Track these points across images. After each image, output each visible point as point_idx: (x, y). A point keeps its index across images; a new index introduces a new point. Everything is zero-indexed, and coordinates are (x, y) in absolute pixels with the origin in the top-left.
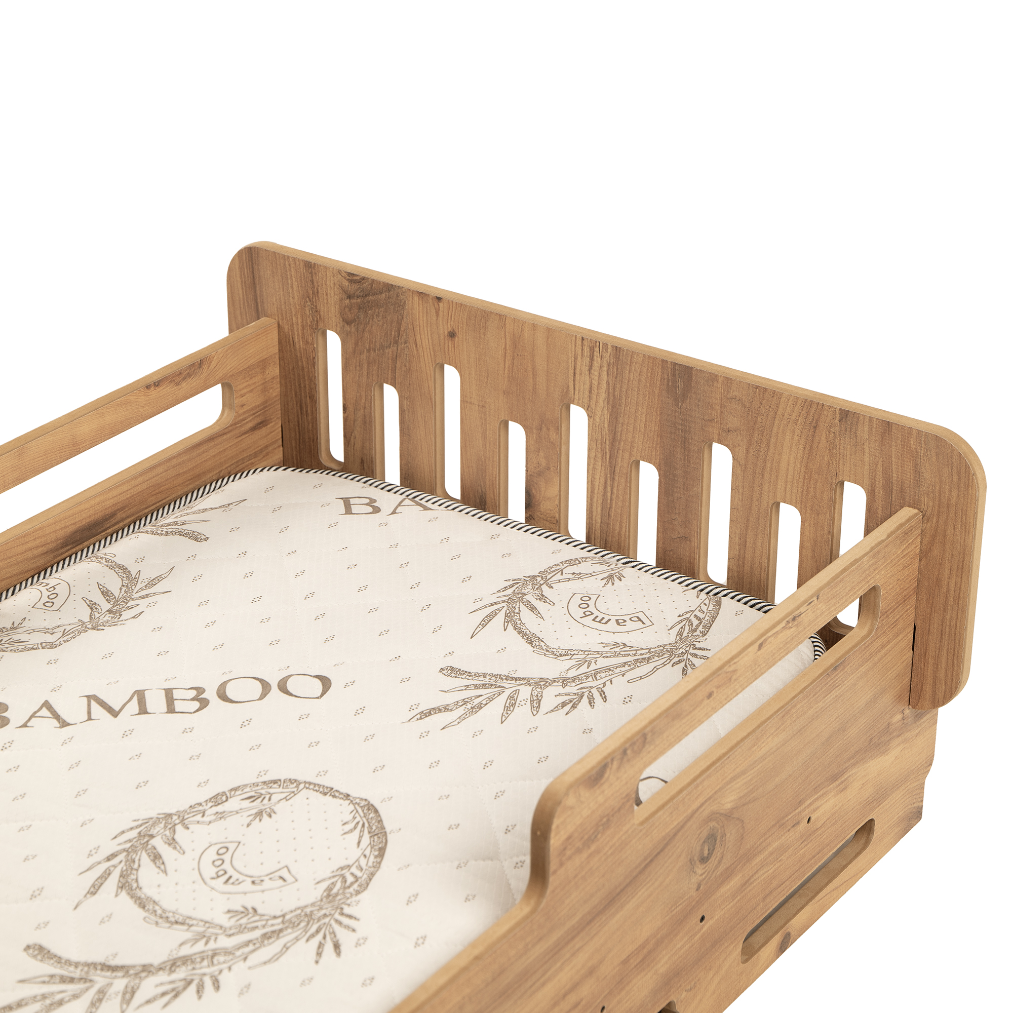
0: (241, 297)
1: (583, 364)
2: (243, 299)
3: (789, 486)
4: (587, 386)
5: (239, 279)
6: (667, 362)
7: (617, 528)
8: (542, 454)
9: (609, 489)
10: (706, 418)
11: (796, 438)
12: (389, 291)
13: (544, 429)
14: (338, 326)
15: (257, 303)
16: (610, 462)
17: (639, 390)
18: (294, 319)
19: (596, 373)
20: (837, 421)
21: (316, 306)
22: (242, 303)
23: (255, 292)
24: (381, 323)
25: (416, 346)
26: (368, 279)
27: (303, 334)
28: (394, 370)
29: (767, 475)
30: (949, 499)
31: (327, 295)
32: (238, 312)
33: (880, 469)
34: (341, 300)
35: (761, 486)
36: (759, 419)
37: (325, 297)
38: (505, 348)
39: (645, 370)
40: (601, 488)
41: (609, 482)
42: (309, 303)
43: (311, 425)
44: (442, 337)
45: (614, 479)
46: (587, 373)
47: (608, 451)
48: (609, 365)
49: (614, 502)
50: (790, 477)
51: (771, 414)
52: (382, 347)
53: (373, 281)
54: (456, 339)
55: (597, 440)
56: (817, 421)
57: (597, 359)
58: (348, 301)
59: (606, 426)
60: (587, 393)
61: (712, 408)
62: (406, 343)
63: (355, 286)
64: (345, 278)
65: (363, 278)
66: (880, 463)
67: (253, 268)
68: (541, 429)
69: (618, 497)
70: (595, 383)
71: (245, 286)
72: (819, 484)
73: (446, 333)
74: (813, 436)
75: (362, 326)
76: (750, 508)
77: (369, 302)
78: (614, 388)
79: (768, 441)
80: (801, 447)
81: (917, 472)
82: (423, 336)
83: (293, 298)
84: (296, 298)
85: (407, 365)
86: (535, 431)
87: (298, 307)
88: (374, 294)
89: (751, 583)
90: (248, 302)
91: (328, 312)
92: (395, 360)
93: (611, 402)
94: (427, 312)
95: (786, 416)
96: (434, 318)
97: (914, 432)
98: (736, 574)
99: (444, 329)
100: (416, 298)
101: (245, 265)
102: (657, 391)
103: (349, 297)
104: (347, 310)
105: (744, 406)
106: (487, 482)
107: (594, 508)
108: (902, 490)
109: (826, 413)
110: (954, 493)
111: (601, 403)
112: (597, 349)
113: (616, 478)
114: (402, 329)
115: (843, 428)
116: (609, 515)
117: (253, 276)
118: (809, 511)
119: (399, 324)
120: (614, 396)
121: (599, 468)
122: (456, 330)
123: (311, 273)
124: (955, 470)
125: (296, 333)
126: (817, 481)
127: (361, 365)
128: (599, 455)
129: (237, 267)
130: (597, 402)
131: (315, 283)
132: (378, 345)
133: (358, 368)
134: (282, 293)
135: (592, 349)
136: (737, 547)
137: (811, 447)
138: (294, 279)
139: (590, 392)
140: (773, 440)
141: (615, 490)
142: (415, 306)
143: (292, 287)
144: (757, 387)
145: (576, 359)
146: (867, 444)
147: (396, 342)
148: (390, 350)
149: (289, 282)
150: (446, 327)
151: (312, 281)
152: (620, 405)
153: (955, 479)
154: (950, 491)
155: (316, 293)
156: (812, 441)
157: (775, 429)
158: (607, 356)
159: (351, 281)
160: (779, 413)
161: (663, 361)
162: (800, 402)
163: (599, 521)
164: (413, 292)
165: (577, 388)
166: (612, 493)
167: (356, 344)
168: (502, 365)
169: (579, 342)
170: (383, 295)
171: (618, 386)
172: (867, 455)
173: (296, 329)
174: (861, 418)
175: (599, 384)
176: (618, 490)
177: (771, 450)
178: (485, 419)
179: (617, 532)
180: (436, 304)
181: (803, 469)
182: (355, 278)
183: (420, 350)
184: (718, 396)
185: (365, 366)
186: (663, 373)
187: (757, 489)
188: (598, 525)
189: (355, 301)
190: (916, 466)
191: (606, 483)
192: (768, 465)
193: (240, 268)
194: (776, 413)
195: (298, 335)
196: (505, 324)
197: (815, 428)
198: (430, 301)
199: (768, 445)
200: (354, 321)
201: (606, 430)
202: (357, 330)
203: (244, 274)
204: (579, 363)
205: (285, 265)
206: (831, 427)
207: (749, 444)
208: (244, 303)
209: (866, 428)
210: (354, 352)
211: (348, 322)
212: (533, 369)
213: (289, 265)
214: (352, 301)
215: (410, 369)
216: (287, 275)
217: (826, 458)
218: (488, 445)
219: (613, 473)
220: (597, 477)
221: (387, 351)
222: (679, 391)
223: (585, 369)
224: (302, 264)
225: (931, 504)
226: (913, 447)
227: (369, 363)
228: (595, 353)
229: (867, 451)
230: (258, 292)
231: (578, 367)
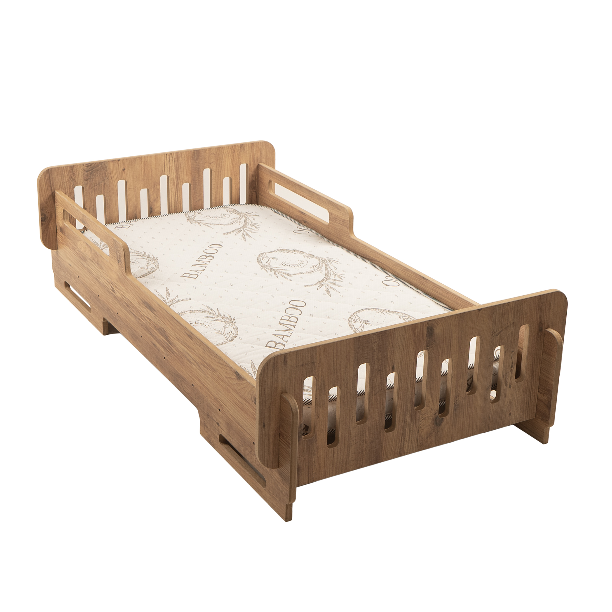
0: (45, 187)
1: (167, 162)
2: (46, 188)
3: (228, 171)
4: (168, 168)
5: (44, 182)
6: (192, 151)
7: (180, 206)
8: (155, 194)
9: (176, 195)
10: (204, 162)
11: (229, 157)
12: (101, 164)
13: (155, 186)
14: (83, 183)
15: (51, 187)
16: (177, 187)
17: (184, 162)
18: (66, 187)
19: (171, 163)
20: (240, 148)
21: (74, 180)
22: (45, 190)
23: (51, 183)
24: (99, 176)
25: (111, 178)
26: (93, 163)
27: (70, 191)
28: (104, 189)
29: (222, 171)
30: (269, 157)
31: (78, 174)
32: (44, 193)
33: (251, 156)
34: (84, 174)
35: (220, 175)
36: (219, 156)
37: (78, 175)
38: (142, 167)
39: (186, 156)
40: (174, 196)
41: (176, 194)
42: (72, 180)
43: (73, 220)
44: (120, 172)
45: (178, 192)
46: (168, 164)
47: (176, 184)
48: (175, 159)
49: (178, 199)
50: (228, 169)
51: (222, 154)
52: (99, 183)
53: (95, 163)
54: (125, 170)
55: (172, 182)
56: (235, 150)
57: (171, 158)
58: (86, 173)
59: (175, 177)
60: (168, 170)
61: (206, 159)
62: (108, 179)
63: (89, 167)
64: (85, 166)
65: (92, 164)
66: (251, 155)
67: (49, 176)
68: (154, 187)
69: (179, 197)
70: (171, 166)
71: (47, 183)
72: (236, 168)
73: (122, 170)
74: (234, 155)
75: (91, 180)
76: (218, 182)
77: (94, 171)
78: (177, 165)
79: (222, 161)
80: (231, 159)
81: (261, 153)
82: (114, 174)
83: (66, 180)
84: (67, 179)
85: (108, 185)
86: (152, 188)
87: (67, 182)
88: (96, 167)
89: (219, 204)
90: (47, 188)
91: (79, 179)
92: (104, 186)
93: (176, 170)
94: (115, 166)
95: (226, 152)
96: (118, 167)
97: (259, 143)
98: (215, 203)
99: (121, 169)
100: (111, 163)
101: (46, 176)
102: (189, 161)
103: (87, 172)
104: (86, 176)
105: (214, 154)
106: (137, 211)
107: (172, 203)
108: (257, 160)
109: (237, 147)
110: (270, 155)
111: (173, 171)
112: (171, 156)
113: (179, 191)
114: (106, 174)
115: (241, 149)
116: (177, 203)
117: (50, 179)
118: (234, 176)
119: (105, 173)
120: (177, 167)
121: (173, 191)
122: (125, 168)
123: (72, 169)
124: (270, 149)
125: (67, 191)
126: (235, 167)
127: (92, 192)
128: (173, 187)
129: (43, 178)
130: (172, 171)
131: (74, 172)
132: (98, 183)
133: (90, 194)
134: (61, 180)
135: (169, 156)
136: (215, 195)
137: (233, 158)
138: (66, 174)
139: (169, 169)
140: (223, 161)
141: (178, 195)
142: (111, 166)
143: (65, 177)
144: (218, 148)
145: (164, 161)
146: (248, 151)
147: (104, 180)
148: (102, 183)
149: (64, 175)
150: (122, 168)
151: (73, 172)
152: (179, 169)
153: (270, 151)
154: (269, 155)
155: (74, 175)
156: (234, 156)
157: (223, 157)
158: (174, 157)
159: (87, 166)
160: (224, 152)
161: (191, 151)
162: (229, 147)
163: (174, 206)
164: (110, 161)
165: (165, 170)
166: (177, 196)
167: (90, 186)
168: (141, 173)
169: (165, 156)
170: (99, 166)
171: (178, 164)
172: (248, 154)
173: (67, 190)
174: (246, 145)
175: (172, 166)
176: (179, 195)
177: (223, 163)
178: (136, 191)
179: (179, 207)
180: (118, 162)
181: (232, 165)
182: (89, 165)
183: (113, 179)
184: (207, 155)
185: (93, 192)
186: (191, 155)
187: (219, 176)
188: (174, 208)
189: (89, 172)
190: (260, 152)
191: (175, 194)
192: (222, 168)
193: (44, 178)
194: (223, 153)
195: (68, 192)
196: (141, 160)
197: (234, 152)
198: (116, 162)
199: (222, 163)
200: (89, 179)
201: (175, 178)
202: (90, 181)
203: (46, 180)
204: (165, 162)
205: (62, 170)
206: (238, 151)
207: (217, 165)
208: (46, 189)
209: (247, 147)
210: (89, 189)
211: (87, 180)
212: (151, 170)
213: (64, 170)
214: (88, 173)
215: (109, 186)
216: (63, 173)
217: (237, 160)
218: (137, 199)
219: (178, 190)
220: (173, 194)
221: (101, 184)
222: (196, 158)
223: (168, 163)
224: (69, 167)
225: (265, 160)
226: (259, 147)
227: (94, 190)
228: (171, 157)
229: (248, 153)
230: (52, 183)
231: (165, 163)
